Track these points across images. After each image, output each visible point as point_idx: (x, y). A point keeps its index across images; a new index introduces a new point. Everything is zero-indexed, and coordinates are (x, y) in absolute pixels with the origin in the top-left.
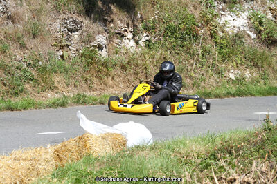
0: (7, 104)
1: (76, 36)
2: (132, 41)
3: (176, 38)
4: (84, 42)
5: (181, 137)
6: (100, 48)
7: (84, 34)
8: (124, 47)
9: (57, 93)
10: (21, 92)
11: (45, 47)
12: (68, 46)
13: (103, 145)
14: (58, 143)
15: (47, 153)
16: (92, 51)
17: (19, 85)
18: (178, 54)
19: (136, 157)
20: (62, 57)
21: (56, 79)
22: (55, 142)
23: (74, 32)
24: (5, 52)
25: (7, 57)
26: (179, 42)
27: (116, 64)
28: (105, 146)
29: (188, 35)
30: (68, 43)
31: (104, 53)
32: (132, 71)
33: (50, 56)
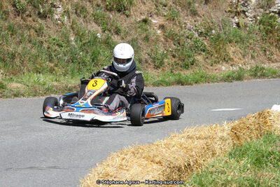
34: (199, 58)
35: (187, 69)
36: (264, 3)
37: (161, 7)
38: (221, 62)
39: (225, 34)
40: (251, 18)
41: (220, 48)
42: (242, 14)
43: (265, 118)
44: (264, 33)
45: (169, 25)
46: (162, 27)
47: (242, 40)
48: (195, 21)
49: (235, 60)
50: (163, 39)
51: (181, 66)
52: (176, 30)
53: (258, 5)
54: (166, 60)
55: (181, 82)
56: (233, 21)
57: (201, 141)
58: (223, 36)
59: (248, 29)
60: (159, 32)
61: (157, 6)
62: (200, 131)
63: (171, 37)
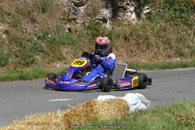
0: (20, 74)
1: (82, 10)
2: (134, 14)
3: (175, 10)
4: (89, 15)
5: (181, 102)
6: (105, 21)
7: (90, 8)
8: (126, 19)
9: (65, 63)
10: (32, 63)
11: (54, 21)
12: (75, 19)
13: (109, 110)
14: (67, 108)
15: (57, 117)
16: (97, 24)
17: (30, 57)
18: (177, 25)
19: (140, 121)
20: (70, 30)
21: (64, 50)
22: (64, 108)
23: (80, 6)
24: (16, 26)
25: (18, 30)
26: (178, 14)
27: (119, 35)
28: (110, 111)
29: (186, 7)
30: (75, 17)
31: (108, 25)
32: (134, 42)
33: (58, 29)
34: (38, 57)
35: (28, 67)
36: (91, 12)
37: (5, 16)
38: (56, 61)
39: (59, 37)
40: (80, 24)
41: (55, 49)
42: (73, 21)
43: (92, 106)
44: (91, 37)
45: (13, 31)
46: (7, 32)
47: (73, 43)
48: (34, 27)
49: (68, 59)
50: (7, 42)
51: (23, 65)
52: (19, 34)
53: (86, 14)
54: (11, 60)
55: (23, 78)
56: (66, 26)
57: (39, 127)
58: (57, 39)
59: (78, 33)
60: (4, 36)
61: (2, 15)
62: (38, 118)
63: (14, 40)
